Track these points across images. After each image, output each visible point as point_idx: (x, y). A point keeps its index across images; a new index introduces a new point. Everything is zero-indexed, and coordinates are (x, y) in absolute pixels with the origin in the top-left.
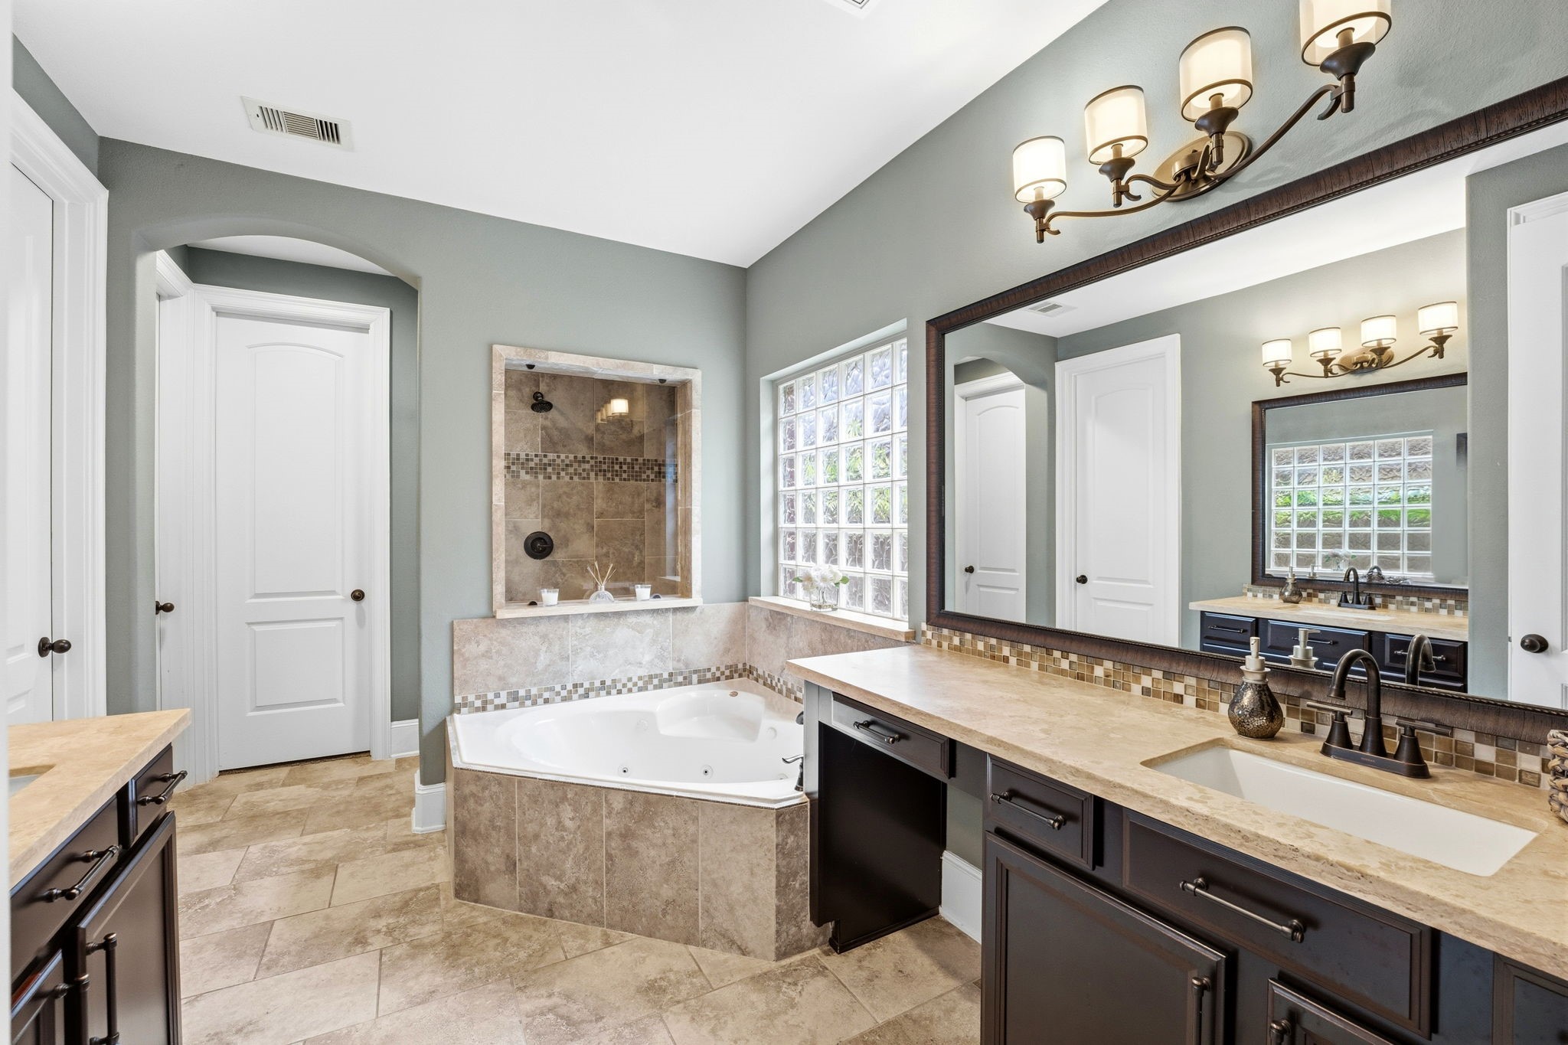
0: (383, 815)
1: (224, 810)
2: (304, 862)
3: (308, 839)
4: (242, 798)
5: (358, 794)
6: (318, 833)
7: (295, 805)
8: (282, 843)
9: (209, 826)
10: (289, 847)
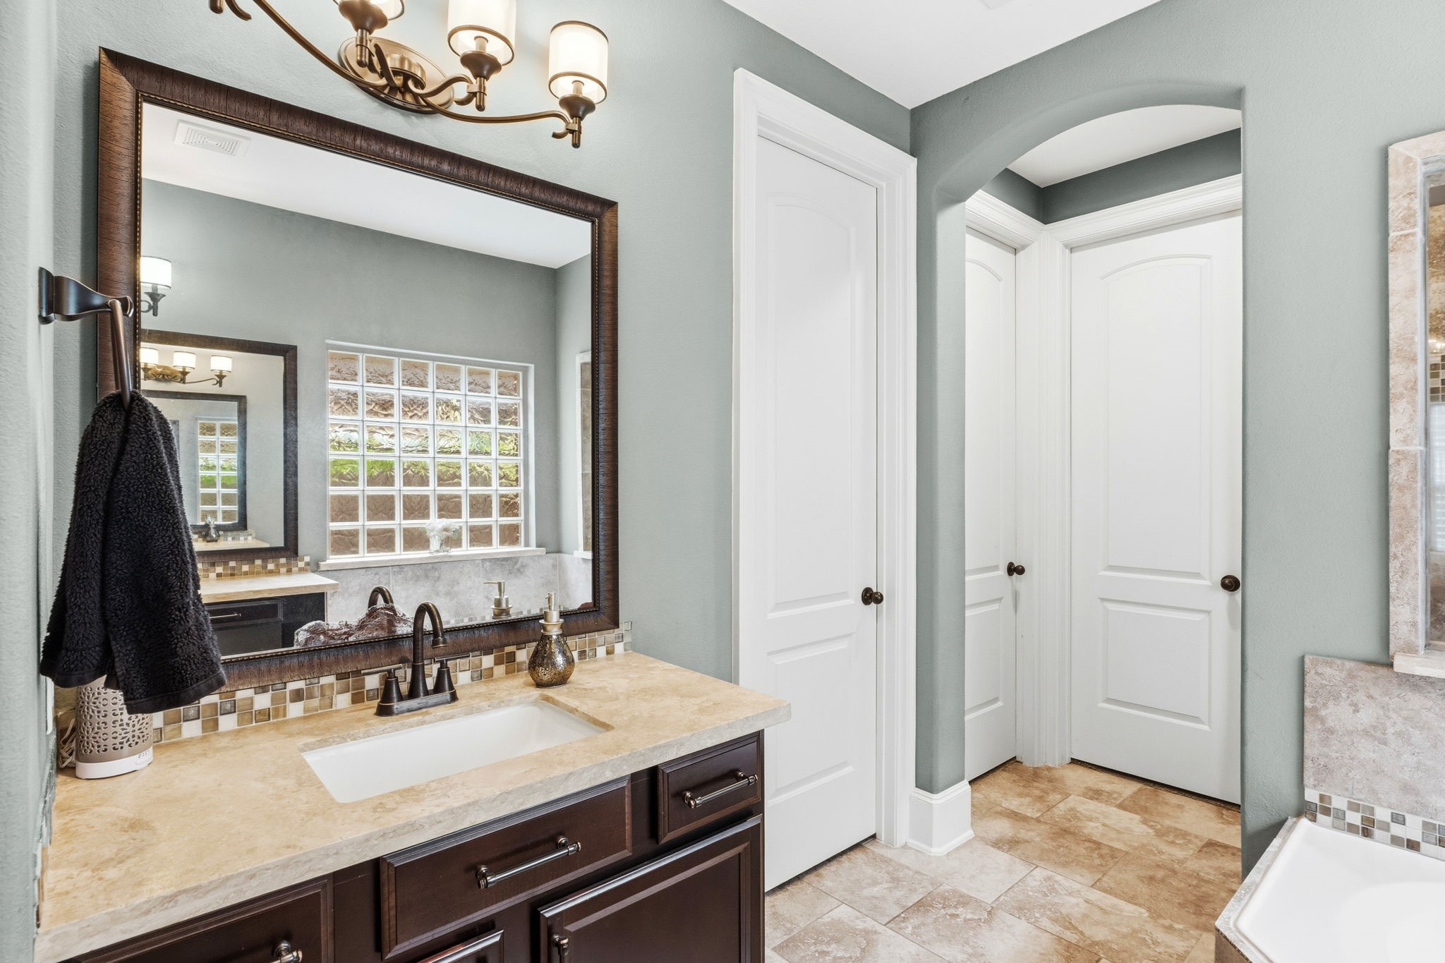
0: (1204, 919)
1: (1048, 806)
2: (1070, 926)
3: (1096, 895)
4: (1074, 801)
5: (1193, 865)
6: (1111, 894)
7: (1112, 840)
8: (1067, 883)
9: (1025, 819)
10: (1070, 894)
